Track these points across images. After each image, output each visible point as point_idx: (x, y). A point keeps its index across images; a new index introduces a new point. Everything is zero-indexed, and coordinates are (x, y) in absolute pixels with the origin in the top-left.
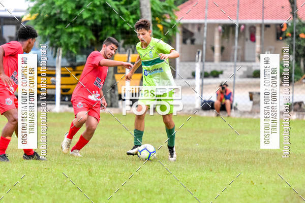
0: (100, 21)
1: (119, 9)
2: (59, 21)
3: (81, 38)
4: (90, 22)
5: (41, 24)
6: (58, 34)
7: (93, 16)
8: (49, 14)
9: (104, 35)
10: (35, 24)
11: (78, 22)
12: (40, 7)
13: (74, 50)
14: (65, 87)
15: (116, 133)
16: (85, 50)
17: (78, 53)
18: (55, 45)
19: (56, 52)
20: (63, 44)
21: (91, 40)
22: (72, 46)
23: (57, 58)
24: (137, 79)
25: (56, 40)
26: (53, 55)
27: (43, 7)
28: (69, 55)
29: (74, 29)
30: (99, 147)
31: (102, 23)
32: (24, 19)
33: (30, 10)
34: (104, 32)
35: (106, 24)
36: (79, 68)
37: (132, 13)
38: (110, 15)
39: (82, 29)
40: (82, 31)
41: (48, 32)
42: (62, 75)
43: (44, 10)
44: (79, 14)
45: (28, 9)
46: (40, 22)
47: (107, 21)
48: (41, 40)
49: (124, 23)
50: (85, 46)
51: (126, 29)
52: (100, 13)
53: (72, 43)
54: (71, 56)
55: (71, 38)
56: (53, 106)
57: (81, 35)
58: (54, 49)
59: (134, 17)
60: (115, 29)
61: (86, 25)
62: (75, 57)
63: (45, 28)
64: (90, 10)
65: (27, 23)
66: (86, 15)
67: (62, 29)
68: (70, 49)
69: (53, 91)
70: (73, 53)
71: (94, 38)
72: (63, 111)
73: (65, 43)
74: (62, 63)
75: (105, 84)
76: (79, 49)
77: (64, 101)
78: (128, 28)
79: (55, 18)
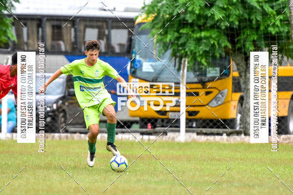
0: (237, 23)
1: (262, 7)
2: (183, 24)
3: (213, 45)
4: (224, 25)
5: (161, 28)
6: (182, 41)
7: (228, 16)
8: (171, 14)
9: (242, 41)
10: (153, 27)
11: (208, 25)
12: (160, 5)
13: (203, 61)
14: (191, 109)
15: (259, 169)
16: (218, 61)
17: (209, 65)
18: (178, 54)
19: (180, 63)
20: (189, 53)
21: (226, 47)
22: (201, 56)
23: (181, 71)
24: (286, 99)
25: (180, 48)
26: (177, 67)
27: (163, 5)
28: (197, 68)
29: (203, 34)
30: (236, 187)
31: (239, 26)
32: (138, 21)
33: (146, 8)
34: (242, 37)
35: (245, 27)
36: (209, 85)
37: (279, 13)
38: (249, 15)
39: (214, 34)
40: (214, 36)
41: (169, 38)
42: (188, 94)
43: (165, 8)
44: (209, 15)
45: (143, 8)
46: (160, 25)
47: (246, 23)
48: (162, 48)
49: (268, 26)
50: (218, 55)
51: (271, 33)
52: (236, 12)
53: (201, 52)
54: (200, 69)
55: (200, 46)
56: (177, 134)
57: (212, 42)
58: (177, 60)
59: (281, 17)
60: (257, 34)
61: (219, 28)
62: (206, 71)
63: (166, 33)
64: (223, 9)
65: (143, 26)
66: (219, 15)
67: (187, 34)
68: (199, 59)
69: (176, 114)
70: (203, 65)
71: (230, 46)
72: (190, 140)
73: (191, 51)
74: (188, 77)
75: (244, 106)
76: (210, 60)
77: (192, 127)
78: (273, 33)
79: (179, 19)
